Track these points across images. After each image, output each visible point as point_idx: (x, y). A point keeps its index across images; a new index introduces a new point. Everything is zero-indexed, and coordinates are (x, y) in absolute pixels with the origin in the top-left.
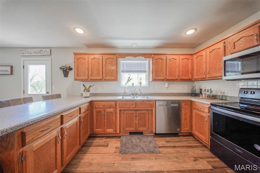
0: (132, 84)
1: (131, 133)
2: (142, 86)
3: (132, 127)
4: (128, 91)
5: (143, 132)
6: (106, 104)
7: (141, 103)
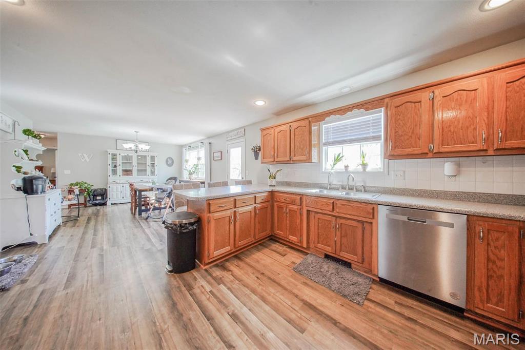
0: (344, 168)
1: (327, 257)
2: (367, 170)
3: (329, 246)
4: (336, 182)
5: (351, 264)
6: (289, 198)
7: (343, 205)
